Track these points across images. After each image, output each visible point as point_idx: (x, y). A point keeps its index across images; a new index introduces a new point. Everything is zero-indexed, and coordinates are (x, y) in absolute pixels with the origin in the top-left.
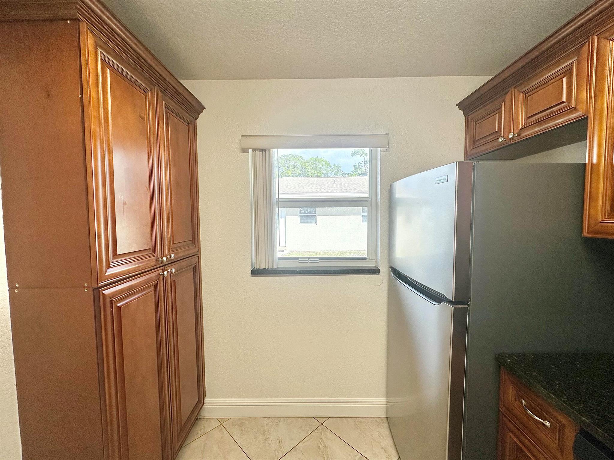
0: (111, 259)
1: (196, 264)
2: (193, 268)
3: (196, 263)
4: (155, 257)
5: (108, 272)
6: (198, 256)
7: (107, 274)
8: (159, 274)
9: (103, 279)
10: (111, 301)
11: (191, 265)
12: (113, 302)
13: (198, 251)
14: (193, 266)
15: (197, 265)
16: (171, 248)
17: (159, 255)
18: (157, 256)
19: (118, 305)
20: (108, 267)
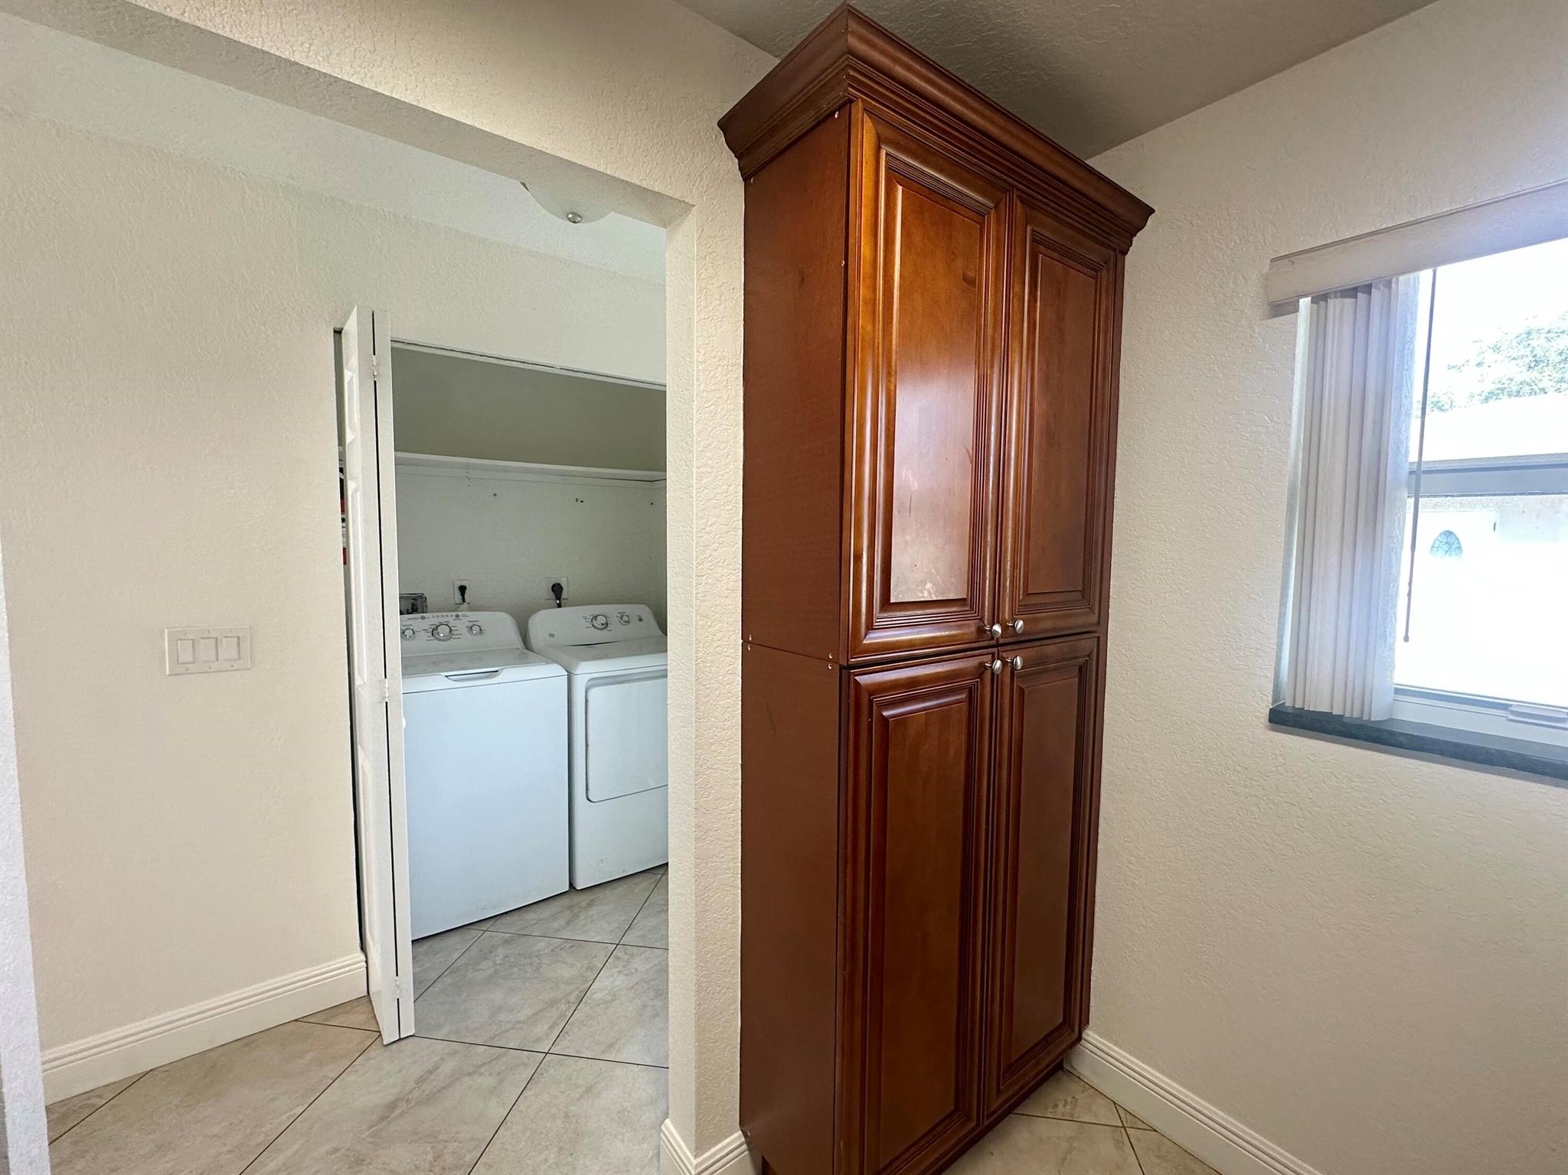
0: (878, 611)
1: (1087, 659)
2: (1080, 668)
3: (1089, 656)
4: (977, 621)
5: (870, 639)
6: (1098, 637)
7: (864, 642)
8: (982, 665)
9: (857, 651)
10: (871, 702)
11: (1076, 658)
12: (874, 704)
13: (1099, 623)
14: (1081, 661)
15: (1091, 659)
16: (1019, 606)
17: (986, 618)
18: (981, 620)
19: (886, 714)
20: (870, 627)
